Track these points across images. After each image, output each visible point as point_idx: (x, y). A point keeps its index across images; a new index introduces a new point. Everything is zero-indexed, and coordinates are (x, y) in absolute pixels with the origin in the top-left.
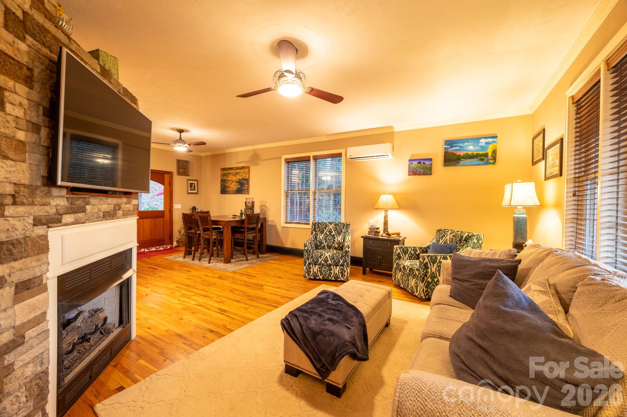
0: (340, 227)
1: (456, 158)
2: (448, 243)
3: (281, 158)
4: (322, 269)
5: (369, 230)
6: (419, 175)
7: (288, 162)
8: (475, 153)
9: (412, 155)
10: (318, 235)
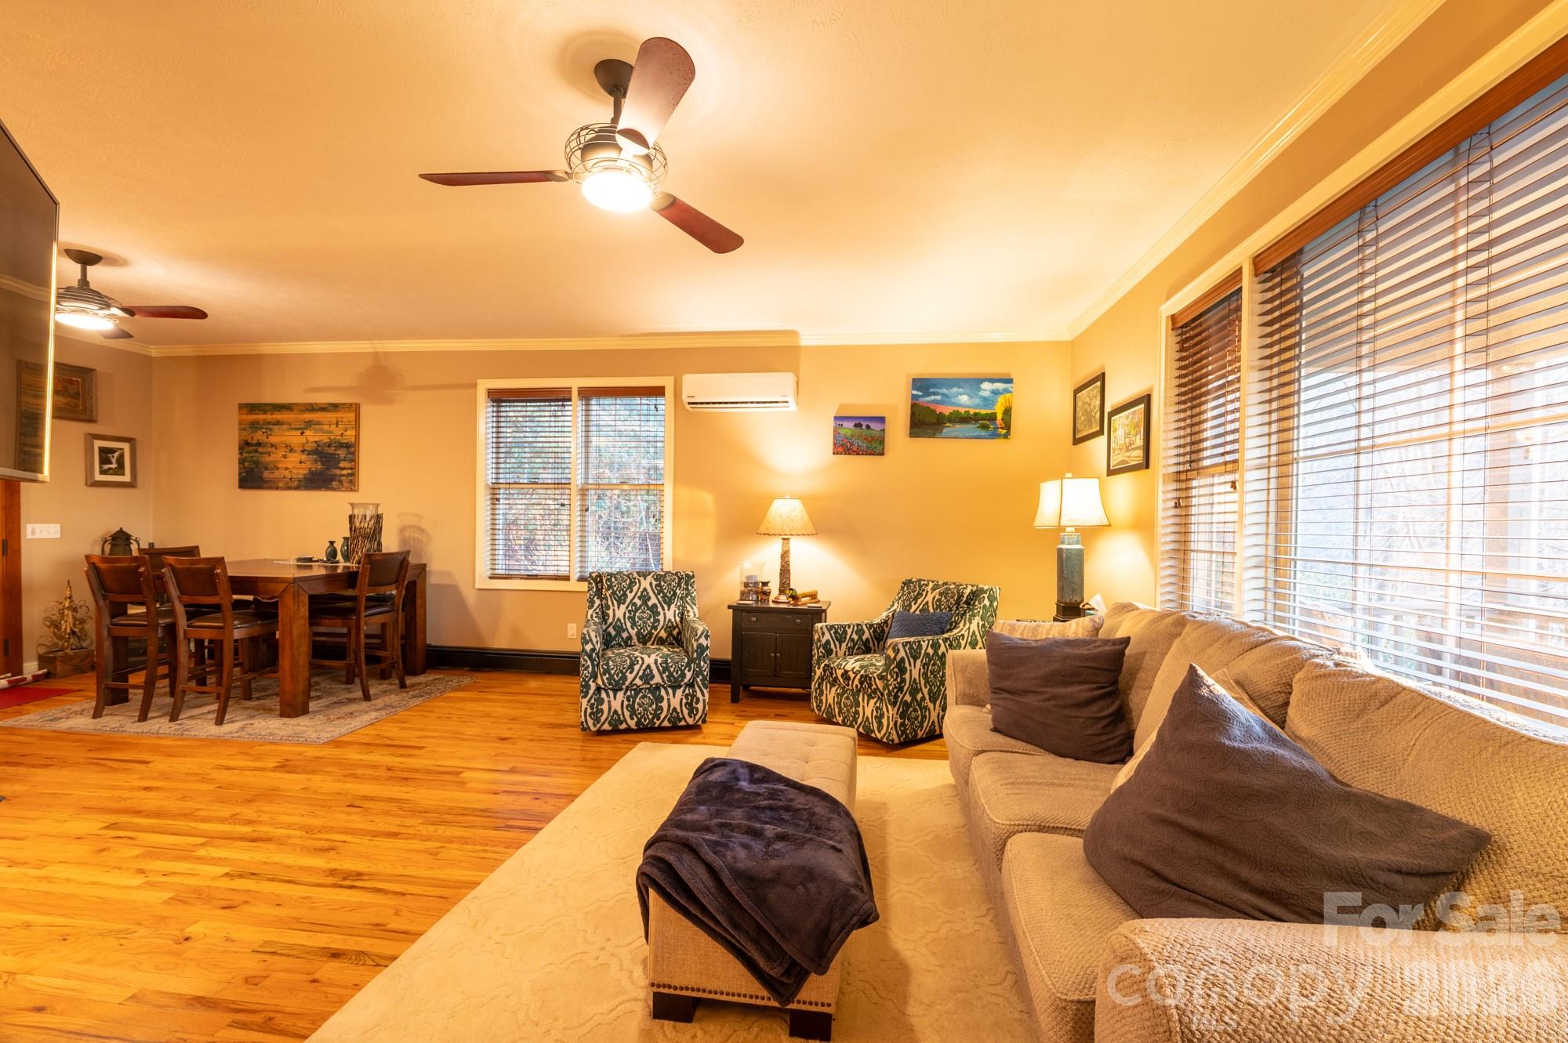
0: (670, 584)
1: (935, 421)
2: (931, 610)
3: (475, 385)
4: (634, 702)
5: (743, 588)
6: (858, 454)
7: (499, 398)
8: (972, 412)
9: (842, 407)
10: (609, 609)
